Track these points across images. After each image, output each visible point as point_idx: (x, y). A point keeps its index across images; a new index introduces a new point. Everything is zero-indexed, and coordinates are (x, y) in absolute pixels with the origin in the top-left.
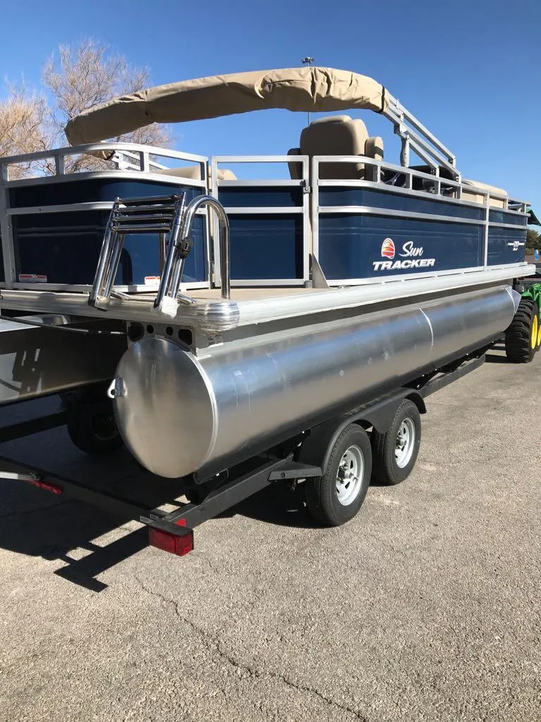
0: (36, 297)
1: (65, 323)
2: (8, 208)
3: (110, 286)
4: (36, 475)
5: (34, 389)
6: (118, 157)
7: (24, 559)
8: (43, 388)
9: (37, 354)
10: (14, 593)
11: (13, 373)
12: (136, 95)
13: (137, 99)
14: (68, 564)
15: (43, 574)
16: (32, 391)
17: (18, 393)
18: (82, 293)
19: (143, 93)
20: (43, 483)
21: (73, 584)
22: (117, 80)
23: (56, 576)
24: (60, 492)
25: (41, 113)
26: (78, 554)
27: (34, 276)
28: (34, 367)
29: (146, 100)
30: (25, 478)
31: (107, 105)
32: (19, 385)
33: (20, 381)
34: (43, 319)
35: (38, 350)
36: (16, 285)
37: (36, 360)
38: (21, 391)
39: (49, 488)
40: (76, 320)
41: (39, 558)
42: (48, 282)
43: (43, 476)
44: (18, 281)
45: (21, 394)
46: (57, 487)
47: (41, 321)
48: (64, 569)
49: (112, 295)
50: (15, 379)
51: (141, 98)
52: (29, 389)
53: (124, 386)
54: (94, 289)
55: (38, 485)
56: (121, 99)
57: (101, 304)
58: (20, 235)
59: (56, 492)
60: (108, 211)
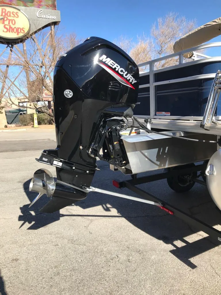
0: (167, 123)
1: (183, 135)
2: (153, 82)
3: (212, 117)
4: (161, 203)
5: (165, 165)
6: (194, 57)
7: (155, 241)
8: (168, 165)
9: (167, 149)
10: (153, 257)
11: (157, 157)
12: (213, 22)
13: (214, 23)
14: (175, 248)
15: (165, 251)
16: (164, 166)
17: (158, 167)
18: (189, 120)
19: (218, 20)
20: (165, 208)
21: (179, 261)
22: (181, 27)
23: (171, 254)
24: (173, 214)
25: (151, 47)
26: (179, 244)
27: (164, 113)
28: (165, 155)
29: (220, 23)
30: (157, 204)
31: (197, 30)
32: (158, 163)
33: (159, 161)
34: (173, 133)
35: (167, 147)
36: (155, 117)
37: (166, 152)
38: (159, 166)
39: (167, 211)
40: (188, 134)
41: (161, 242)
42: (170, 115)
43: (164, 204)
44: (156, 115)
45: (159, 167)
46: (171, 211)
47: (171, 134)
48: (173, 250)
49: (213, 122)
50: (157, 160)
51: (216, 22)
52: (162, 165)
53: (214, 169)
54: (204, 119)
55: (162, 208)
56: (204, 26)
57: (207, 127)
58: (158, 94)
59: (170, 213)
60: (213, 79)
